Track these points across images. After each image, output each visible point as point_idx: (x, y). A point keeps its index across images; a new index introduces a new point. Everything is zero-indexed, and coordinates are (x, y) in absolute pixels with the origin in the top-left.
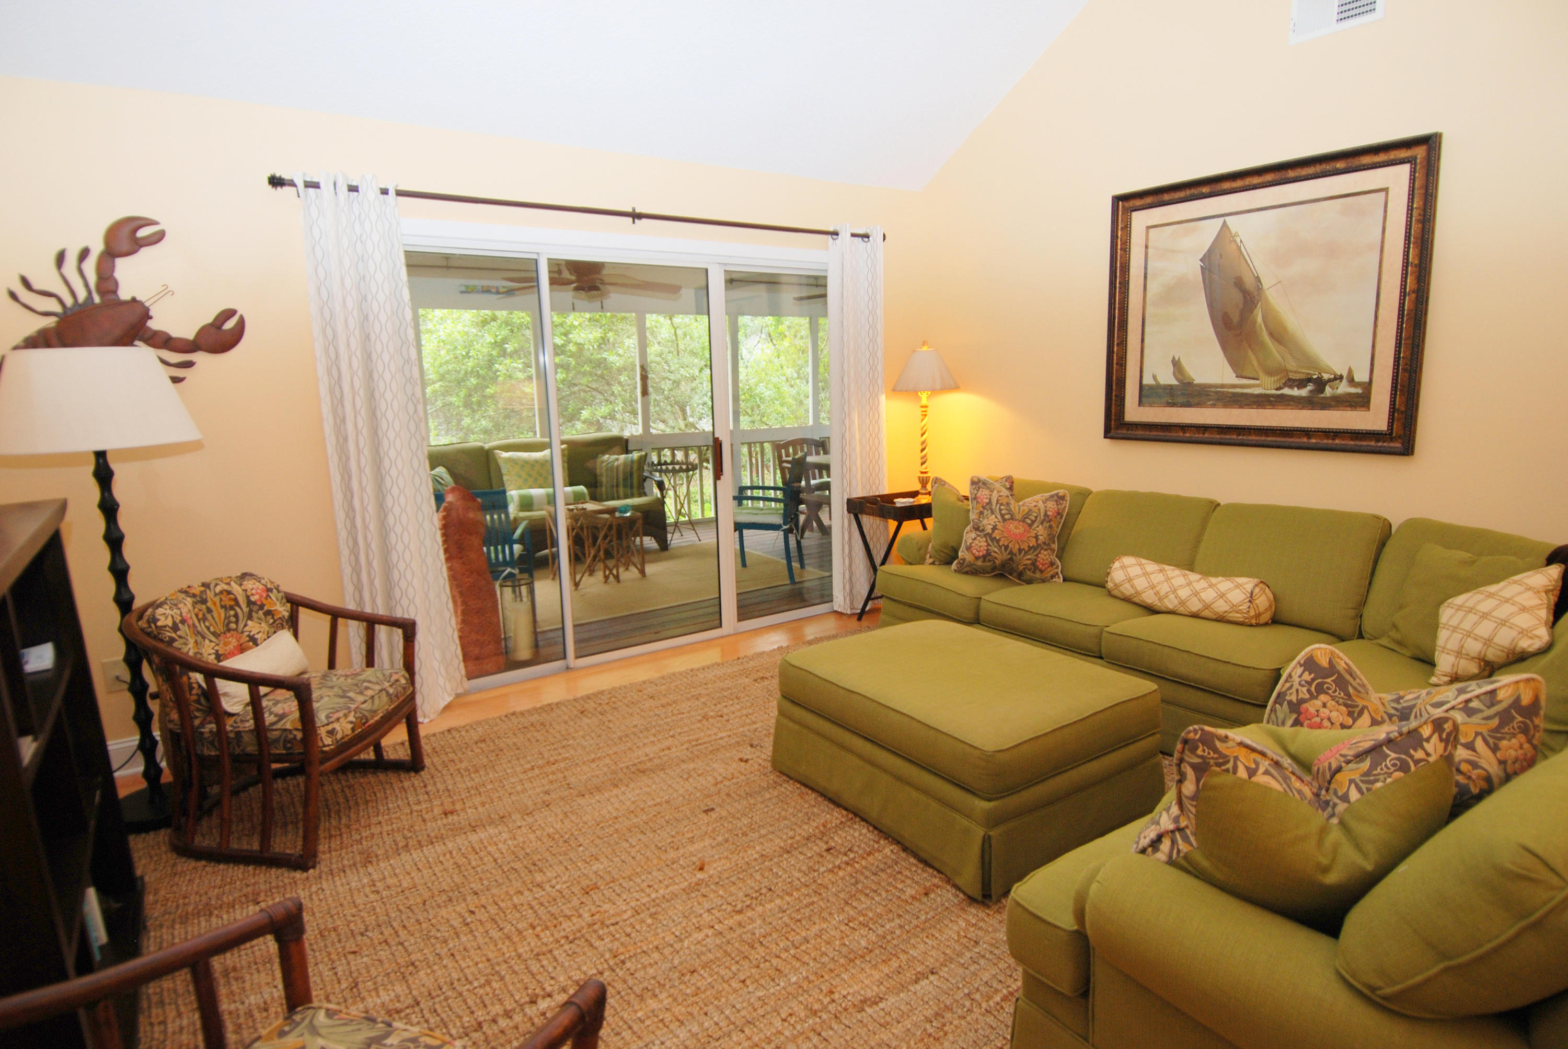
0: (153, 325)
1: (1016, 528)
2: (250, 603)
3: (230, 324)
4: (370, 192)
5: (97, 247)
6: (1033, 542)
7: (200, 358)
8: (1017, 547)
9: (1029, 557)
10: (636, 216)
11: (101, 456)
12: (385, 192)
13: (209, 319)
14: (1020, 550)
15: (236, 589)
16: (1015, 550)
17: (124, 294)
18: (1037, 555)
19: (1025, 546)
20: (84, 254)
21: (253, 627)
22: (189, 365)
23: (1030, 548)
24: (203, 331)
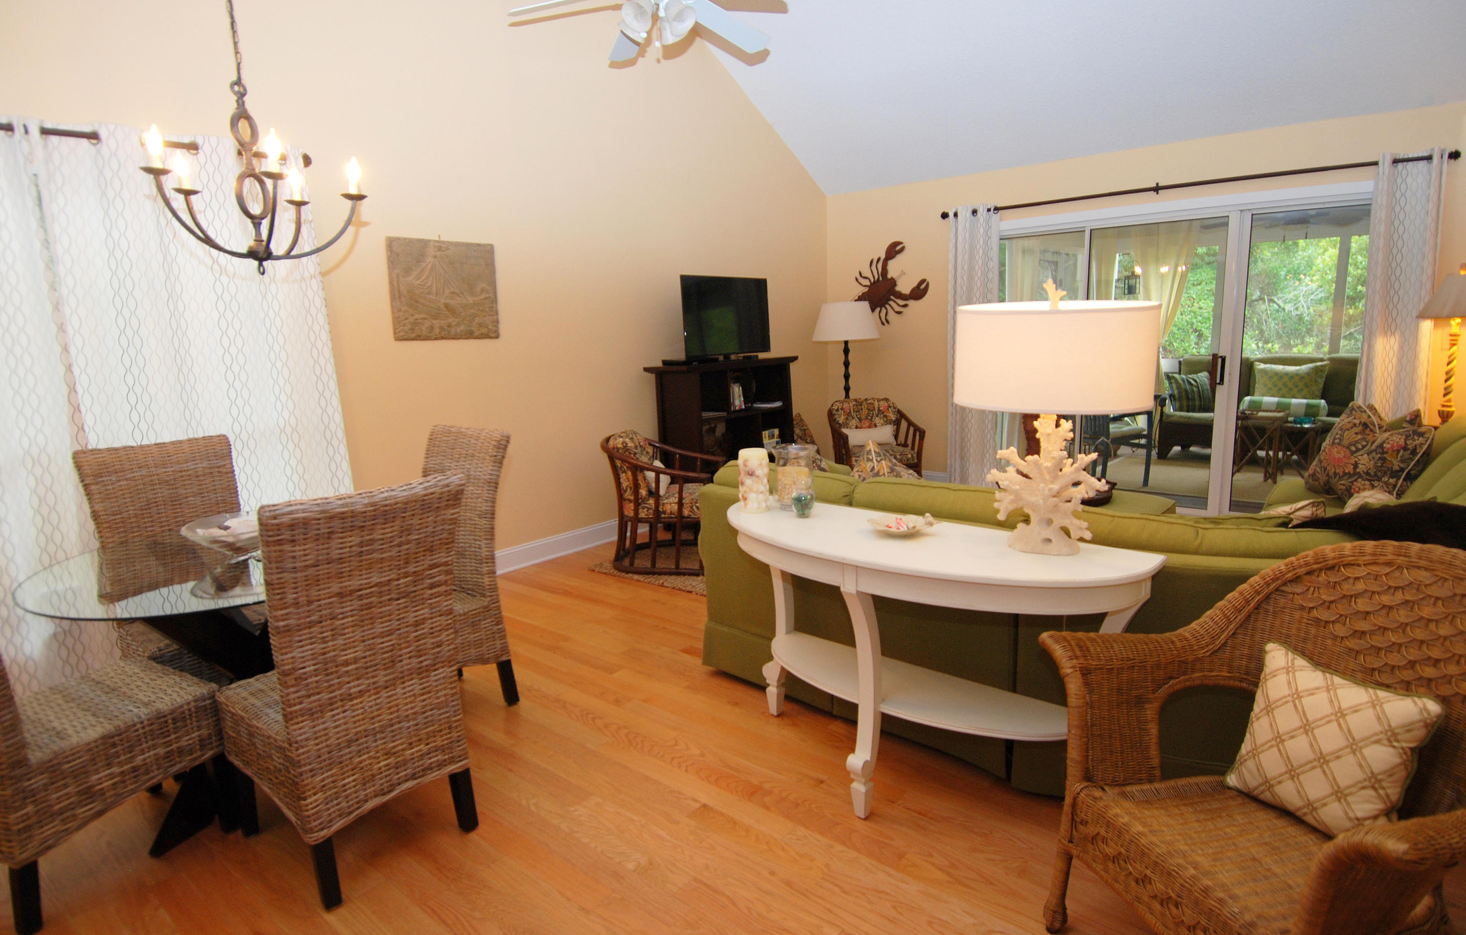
0: (898, 288)
1: (1338, 452)
2: (879, 410)
3: (923, 286)
4: (982, 211)
5: (883, 257)
6: (1350, 469)
7: (911, 303)
8: (1333, 470)
9: (1343, 482)
10: (1157, 189)
11: (846, 343)
12: (989, 210)
13: (915, 284)
14: (1335, 474)
15: (876, 403)
16: (1331, 473)
17: (889, 276)
18: (1352, 482)
19: (1340, 471)
20: (879, 260)
21: (877, 420)
22: (905, 306)
23: (1345, 474)
24: (913, 290)
